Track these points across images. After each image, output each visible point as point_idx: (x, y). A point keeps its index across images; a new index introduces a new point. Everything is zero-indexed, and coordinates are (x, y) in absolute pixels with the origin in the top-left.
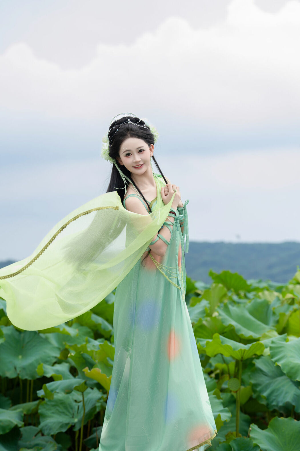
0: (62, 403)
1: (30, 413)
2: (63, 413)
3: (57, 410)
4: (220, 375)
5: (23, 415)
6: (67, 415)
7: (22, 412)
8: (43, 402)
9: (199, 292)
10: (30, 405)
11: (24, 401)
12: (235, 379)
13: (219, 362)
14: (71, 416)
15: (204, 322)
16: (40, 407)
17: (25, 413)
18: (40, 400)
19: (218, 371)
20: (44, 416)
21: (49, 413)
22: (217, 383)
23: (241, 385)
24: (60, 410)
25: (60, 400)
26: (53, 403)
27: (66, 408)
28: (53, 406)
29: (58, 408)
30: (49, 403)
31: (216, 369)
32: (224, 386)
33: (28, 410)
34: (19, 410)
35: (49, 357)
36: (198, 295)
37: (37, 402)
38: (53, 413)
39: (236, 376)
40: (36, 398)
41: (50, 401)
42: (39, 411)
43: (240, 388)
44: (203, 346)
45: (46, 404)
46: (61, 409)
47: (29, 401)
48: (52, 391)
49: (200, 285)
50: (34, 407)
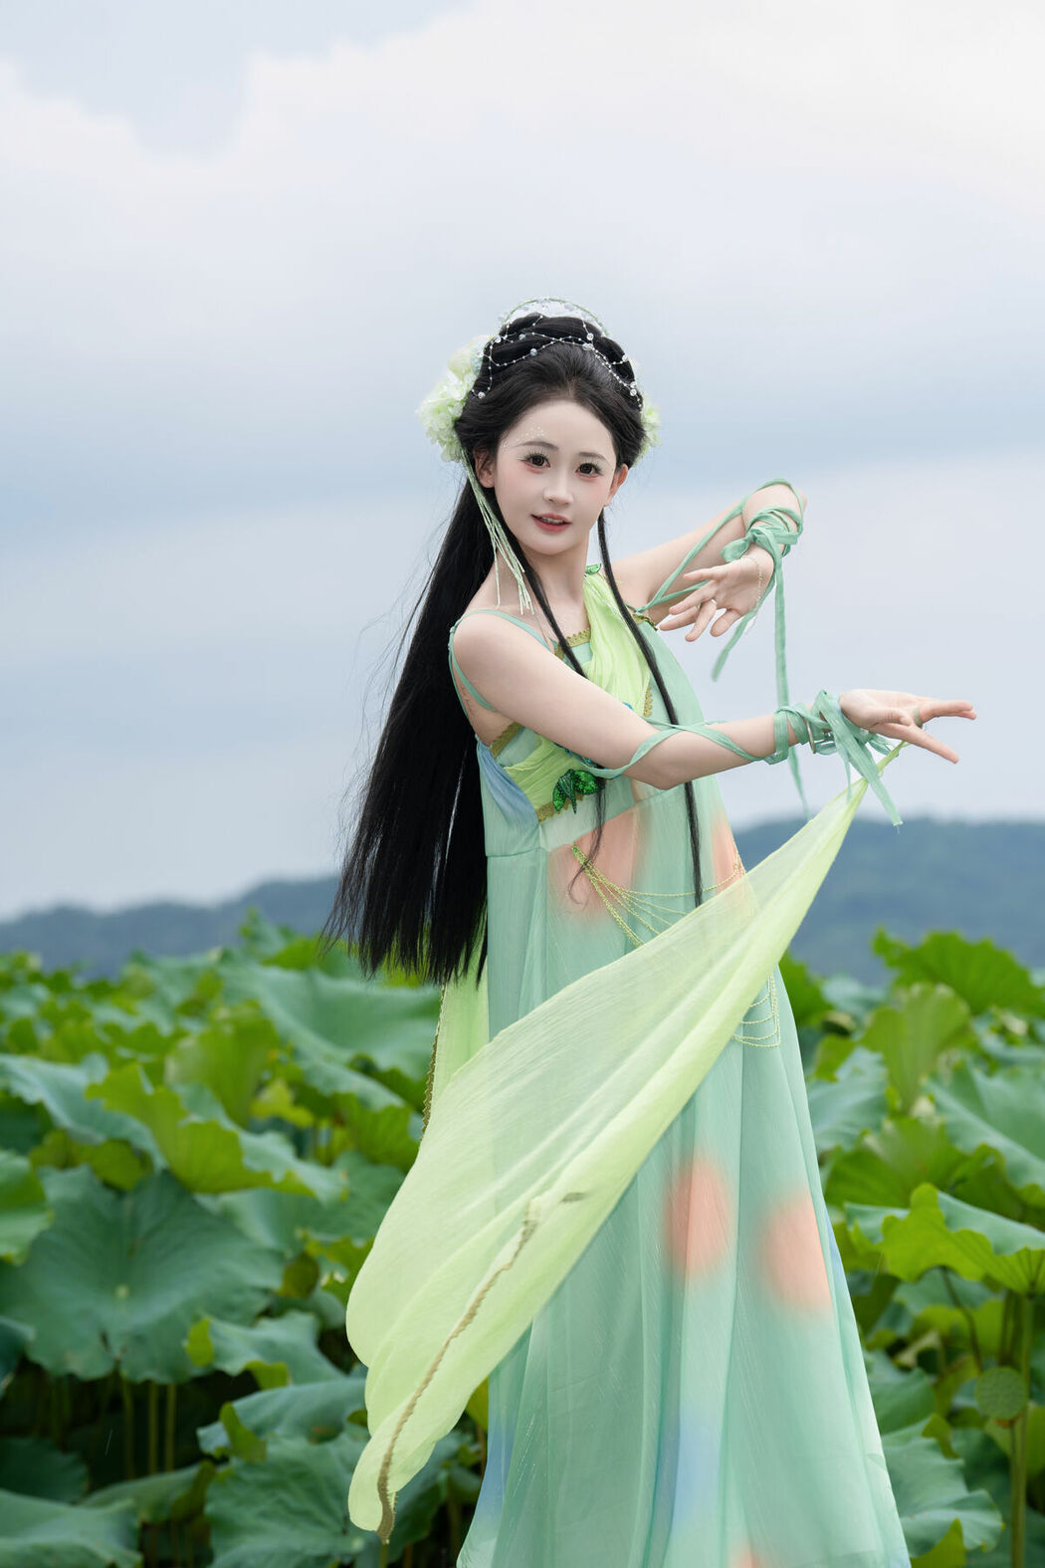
0: (297, 1475)
1: (163, 1516)
2: (306, 1515)
3: (281, 1502)
4: (941, 1359)
5: (137, 1524)
6: (319, 1523)
7: (132, 1512)
8: (222, 1470)
9: (842, 1019)
10: (169, 1485)
11: (142, 1472)
12: (1007, 1370)
13: (934, 1300)
14: (338, 1529)
15: (871, 1141)
16: (211, 1491)
17: (145, 1515)
18: (206, 1464)
19: (930, 1340)
20: (230, 1529)
21: (247, 1516)
22: (936, 1386)
23: (1031, 1396)
24: (294, 1504)
25: (293, 1464)
26: (264, 1477)
27: (315, 1494)
28: (265, 1486)
29: (283, 1495)
30: (248, 1476)
31: (919, 1330)
32: (960, 1401)
33: (159, 1506)
34: (118, 1506)
35: (239, 1290)
36: (842, 1032)
37: (192, 1472)
38: (264, 1515)
39: (1007, 1359)
40: (191, 1455)
41: (250, 1466)
42: (209, 1509)
43: (1024, 1410)
44: (872, 1239)
45: (236, 1478)
46: (297, 1499)
47: (161, 1468)
48: (259, 1430)
49: (842, 992)
50: (179, 1494)
